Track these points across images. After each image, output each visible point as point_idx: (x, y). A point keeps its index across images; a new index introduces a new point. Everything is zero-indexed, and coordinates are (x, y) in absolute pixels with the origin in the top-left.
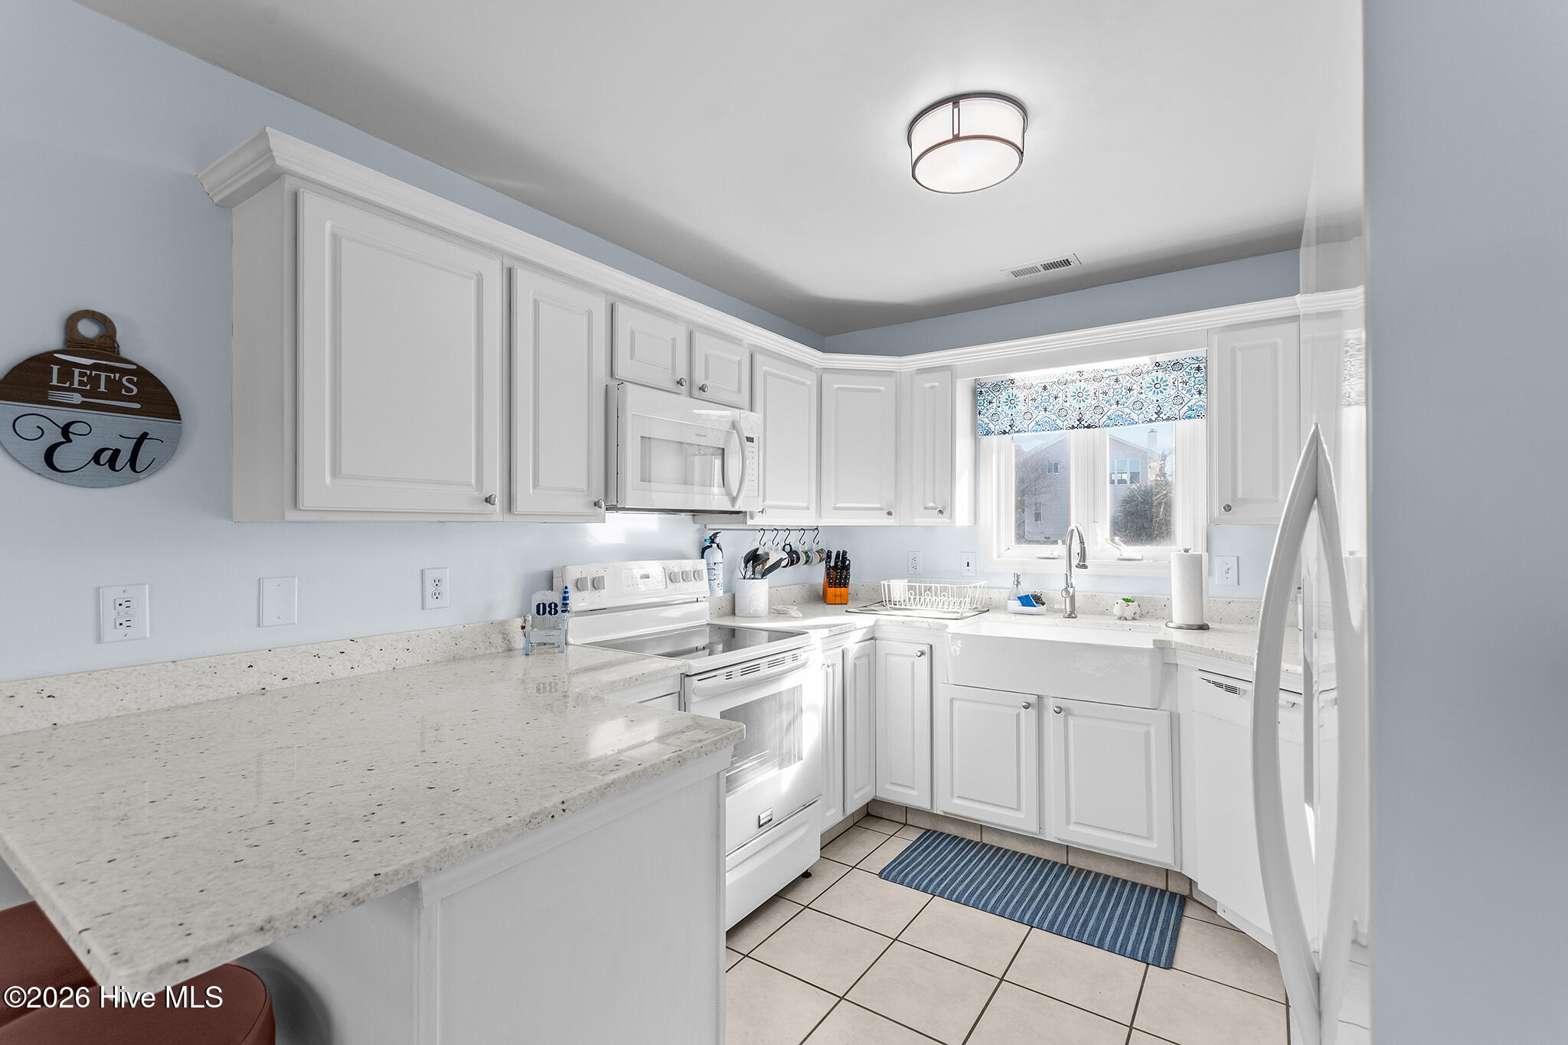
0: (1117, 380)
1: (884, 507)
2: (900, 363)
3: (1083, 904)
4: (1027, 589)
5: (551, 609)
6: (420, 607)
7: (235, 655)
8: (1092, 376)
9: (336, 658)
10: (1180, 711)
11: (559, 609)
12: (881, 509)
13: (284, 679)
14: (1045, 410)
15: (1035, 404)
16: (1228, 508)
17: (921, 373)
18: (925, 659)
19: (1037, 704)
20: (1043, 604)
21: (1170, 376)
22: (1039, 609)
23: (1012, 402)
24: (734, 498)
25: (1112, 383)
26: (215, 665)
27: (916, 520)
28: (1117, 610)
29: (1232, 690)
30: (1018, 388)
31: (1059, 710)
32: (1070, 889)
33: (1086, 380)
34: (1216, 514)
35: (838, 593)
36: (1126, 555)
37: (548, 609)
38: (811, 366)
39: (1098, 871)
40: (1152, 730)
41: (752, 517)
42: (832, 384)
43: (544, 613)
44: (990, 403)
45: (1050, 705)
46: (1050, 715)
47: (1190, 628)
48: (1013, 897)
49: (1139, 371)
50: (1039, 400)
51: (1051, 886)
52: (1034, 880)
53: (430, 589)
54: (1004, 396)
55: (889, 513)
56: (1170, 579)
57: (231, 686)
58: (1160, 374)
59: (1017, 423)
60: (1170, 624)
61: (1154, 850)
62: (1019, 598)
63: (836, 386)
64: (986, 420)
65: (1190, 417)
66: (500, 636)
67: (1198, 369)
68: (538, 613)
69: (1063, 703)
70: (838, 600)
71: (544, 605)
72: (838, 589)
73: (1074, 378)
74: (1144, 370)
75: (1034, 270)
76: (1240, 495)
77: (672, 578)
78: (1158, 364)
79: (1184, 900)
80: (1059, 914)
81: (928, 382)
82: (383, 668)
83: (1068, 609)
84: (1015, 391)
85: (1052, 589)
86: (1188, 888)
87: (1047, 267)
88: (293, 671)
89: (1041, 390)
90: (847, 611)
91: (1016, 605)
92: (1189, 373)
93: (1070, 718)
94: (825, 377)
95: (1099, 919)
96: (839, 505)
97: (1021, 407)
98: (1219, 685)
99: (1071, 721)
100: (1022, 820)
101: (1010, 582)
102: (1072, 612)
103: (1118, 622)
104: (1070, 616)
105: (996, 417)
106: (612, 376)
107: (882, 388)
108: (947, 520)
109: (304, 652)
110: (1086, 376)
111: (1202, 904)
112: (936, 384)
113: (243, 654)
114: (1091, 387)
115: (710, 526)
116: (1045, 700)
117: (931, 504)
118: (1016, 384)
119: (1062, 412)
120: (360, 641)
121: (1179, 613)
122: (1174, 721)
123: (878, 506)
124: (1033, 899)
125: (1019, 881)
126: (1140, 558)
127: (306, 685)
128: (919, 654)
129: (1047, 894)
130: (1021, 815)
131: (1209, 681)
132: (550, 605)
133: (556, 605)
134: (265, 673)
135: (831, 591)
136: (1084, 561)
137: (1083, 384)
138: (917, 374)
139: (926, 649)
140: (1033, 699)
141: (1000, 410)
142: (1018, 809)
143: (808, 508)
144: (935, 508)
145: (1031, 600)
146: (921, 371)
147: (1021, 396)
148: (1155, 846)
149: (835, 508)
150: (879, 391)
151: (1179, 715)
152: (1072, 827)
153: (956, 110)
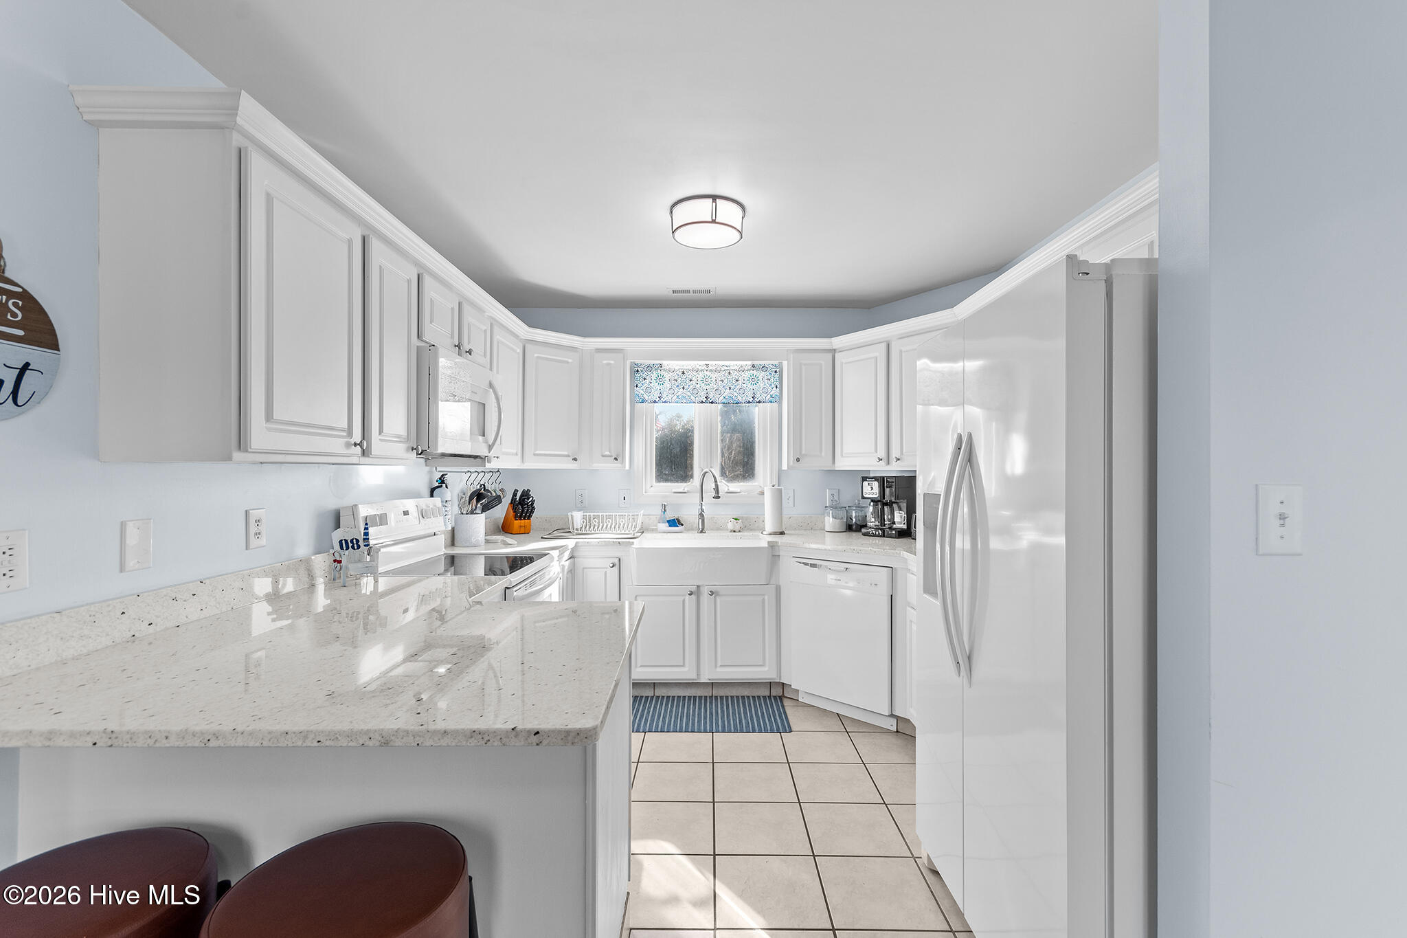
0: (729, 373)
1: (570, 454)
2: (583, 342)
3: (734, 713)
4: (670, 515)
5: (353, 544)
6: (245, 547)
7: (110, 602)
8: (714, 368)
9: (190, 600)
10: (780, 584)
11: (361, 543)
12: (569, 456)
13: (149, 625)
14: (683, 388)
15: (677, 384)
16: (798, 460)
17: (599, 352)
18: (616, 569)
19: (696, 593)
20: (682, 525)
21: (761, 375)
22: (680, 528)
23: (661, 380)
24: (490, 446)
25: (727, 374)
26: (94, 613)
27: (595, 465)
28: (730, 526)
29: (813, 566)
30: (665, 370)
31: (712, 593)
32: (722, 708)
33: (711, 371)
34: (791, 464)
35: (522, 525)
36: (731, 489)
37: (350, 545)
38: (518, 336)
39: (732, 695)
40: (766, 597)
41: (489, 462)
42: (534, 353)
43: (347, 548)
44: (645, 379)
45: (705, 591)
46: (705, 598)
47: (775, 533)
48: (693, 720)
49: (742, 369)
50: (679, 381)
51: (711, 709)
52: (700, 709)
53: (253, 529)
54: (654, 375)
55: (575, 459)
56: (764, 504)
57: (108, 635)
58: (755, 373)
59: (664, 396)
60: (764, 532)
61: (765, 673)
62: (668, 521)
63: (536, 355)
64: (642, 392)
65: (771, 402)
66: (306, 572)
67: (776, 372)
68: (342, 548)
69: (713, 589)
70: (522, 530)
71: (346, 541)
72: (523, 521)
73: (703, 368)
74: (746, 369)
75: (688, 292)
76: (803, 452)
77: (423, 515)
78: (753, 366)
79: (782, 698)
80: (724, 721)
81: (607, 360)
82: (224, 610)
83: (700, 527)
84: (663, 373)
85: (689, 514)
86: (781, 690)
87: (694, 292)
88: (157, 617)
89: (681, 373)
90: (542, 538)
91: (664, 526)
92: (771, 374)
93: (717, 597)
94: (528, 347)
95: (746, 718)
96: (537, 452)
97: (667, 385)
98: (806, 564)
99: (718, 600)
100: (686, 673)
101: (659, 511)
102: (703, 529)
103: (731, 533)
104: (702, 532)
105: (649, 390)
106: (418, 337)
107: (570, 361)
108: (620, 465)
109: (165, 596)
110: (710, 368)
111: (789, 698)
112: (612, 362)
113: (118, 601)
114: (714, 376)
115: (439, 469)
116: (701, 588)
117: (607, 453)
118: (663, 367)
119: (695, 391)
120: (207, 581)
121: (769, 526)
122: (778, 589)
123: (566, 453)
124: (705, 718)
125: (691, 711)
126: (739, 491)
127: (167, 629)
128: (611, 565)
129: (711, 714)
130: (686, 669)
131: (800, 563)
132: (352, 541)
133: (358, 541)
134: (134, 619)
135: (517, 523)
136: (718, 494)
137: (708, 373)
138: (597, 352)
139: (616, 561)
140: (694, 589)
141: (652, 385)
142: (683, 666)
143: (517, 454)
144: (611, 456)
145: (674, 523)
146: (599, 350)
147: (667, 376)
148: (766, 669)
149: (535, 455)
150: (567, 362)
151: (780, 586)
152: (719, 669)
153: (714, 204)
